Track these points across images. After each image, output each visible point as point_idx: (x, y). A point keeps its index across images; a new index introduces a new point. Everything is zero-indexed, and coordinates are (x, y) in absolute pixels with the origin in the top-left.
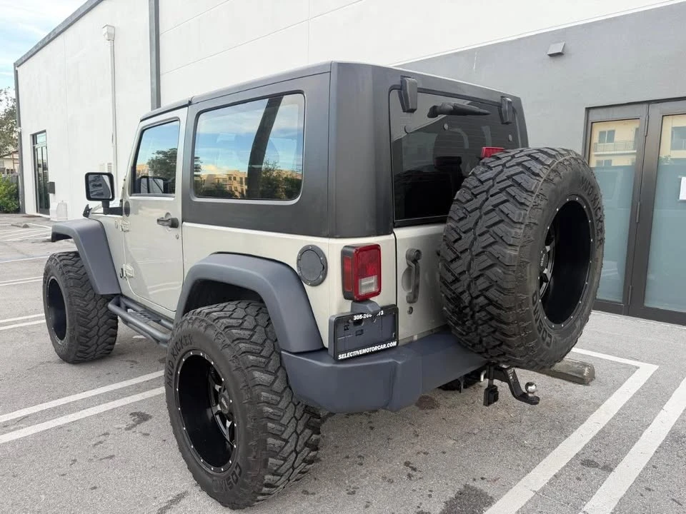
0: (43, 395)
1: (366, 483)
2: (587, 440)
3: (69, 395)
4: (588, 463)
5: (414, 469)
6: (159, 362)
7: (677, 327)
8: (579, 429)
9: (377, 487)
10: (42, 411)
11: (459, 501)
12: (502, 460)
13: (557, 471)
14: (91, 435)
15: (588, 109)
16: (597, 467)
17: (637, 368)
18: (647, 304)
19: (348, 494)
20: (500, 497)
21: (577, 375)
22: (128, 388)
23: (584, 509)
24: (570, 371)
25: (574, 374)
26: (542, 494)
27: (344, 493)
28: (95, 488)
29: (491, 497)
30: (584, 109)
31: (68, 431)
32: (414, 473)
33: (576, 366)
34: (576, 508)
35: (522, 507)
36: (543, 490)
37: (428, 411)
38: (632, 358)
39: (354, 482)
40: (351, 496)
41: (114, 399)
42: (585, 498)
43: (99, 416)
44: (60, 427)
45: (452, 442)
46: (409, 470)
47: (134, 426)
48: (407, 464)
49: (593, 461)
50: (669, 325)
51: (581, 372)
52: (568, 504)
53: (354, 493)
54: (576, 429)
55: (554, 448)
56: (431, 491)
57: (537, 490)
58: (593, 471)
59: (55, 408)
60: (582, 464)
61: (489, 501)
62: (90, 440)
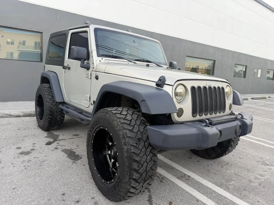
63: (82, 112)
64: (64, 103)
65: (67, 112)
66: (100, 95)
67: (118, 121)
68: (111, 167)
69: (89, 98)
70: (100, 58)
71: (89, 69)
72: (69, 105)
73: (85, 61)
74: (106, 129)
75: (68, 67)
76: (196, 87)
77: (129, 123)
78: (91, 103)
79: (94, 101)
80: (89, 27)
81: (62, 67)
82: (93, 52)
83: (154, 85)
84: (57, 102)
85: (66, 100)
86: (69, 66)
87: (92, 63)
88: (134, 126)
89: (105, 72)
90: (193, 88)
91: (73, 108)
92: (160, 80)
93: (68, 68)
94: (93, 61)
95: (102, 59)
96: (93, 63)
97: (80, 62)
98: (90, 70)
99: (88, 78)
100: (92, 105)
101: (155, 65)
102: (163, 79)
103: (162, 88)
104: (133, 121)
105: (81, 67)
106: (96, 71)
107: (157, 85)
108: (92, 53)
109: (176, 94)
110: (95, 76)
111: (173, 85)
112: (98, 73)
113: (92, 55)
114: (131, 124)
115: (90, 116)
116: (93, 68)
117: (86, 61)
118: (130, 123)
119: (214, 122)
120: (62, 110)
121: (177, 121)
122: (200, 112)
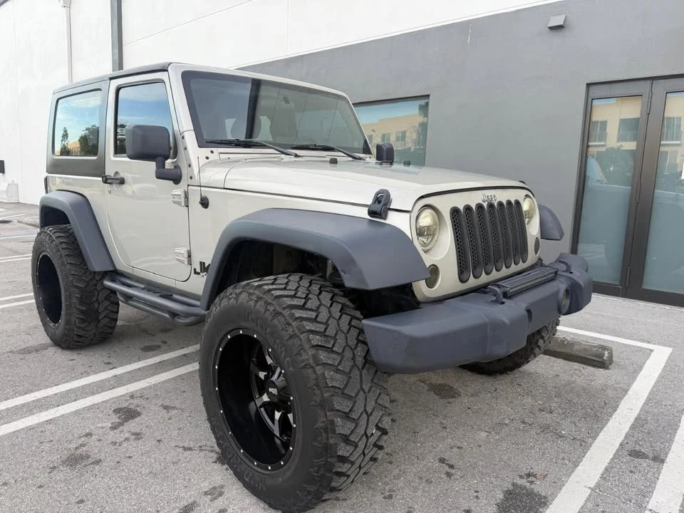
0: (7, 390)
1: (401, 484)
2: (626, 428)
3: (38, 390)
4: (636, 454)
5: (452, 467)
6: (140, 351)
7: (676, 309)
8: (613, 416)
9: (416, 489)
10: (8, 409)
11: (510, 503)
12: (544, 454)
13: (607, 464)
14: (70, 437)
15: (588, 85)
16: (646, 458)
17: (652, 351)
18: (645, 287)
19: (385, 498)
20: (554, 496)
21: (597, 359)
22: (108, 380)
23: (650, 507)
24: (590, 355)
25: (594, 358)
26: (597, 490)
27: (379, 498)
28: (82, 501)
29: (545, 497)
30: (585, 85)
31: (42, 432)
32: (453, 471)
33: (595, 349)
34: (641, 506)
35: (582, 507)
36: (598, 485)
37: (450, 400)
38: (643, 341)
39: (388, 484)
40: (390, 502)
41: (93, 394)
42: (646, 493)
43: (77, 413)
44: (31, 428)
45: (484, 434)
46: (447, 469)
47: (121, 424)
48: (442, 461)
49: (640, 452)
50: (668, 307)
51: (601, 356)
52: (630, 501)
53: (390, 497)
54: (611, 416)
55: (594, 438)
56: (477, 492)
57: (592, 486)
58: (644, 463)
59: (23, 405)
60: (630, 455)
61: (544, 502)
62: (70, 442)
63: (169, 293)
64: (115, 274)
65: (128, 298)
66: (223, 247)
67: (286, 315)
68: (278, 435)
69: (186, 255)
70: (206, 151)
71: (179, 182)
72: (128, 278)
73: (167, 159)
74: (255, 336)
75: (117, 179)
76: (461, 208)
77: (314, 317)
78: (195, 270)
79: (201, 262)
80: (167, 71)
81: (101, 179)
82: (186, 134)
83: (363, 213)
84: (95, 272)
85: (121, 265)
86: (122, 176)
87: (186, 166)
88: (327, 324)
89: (226, 187)
90: (455, 212)
91: (143, 286)
92: (377, 200)
93: (118, 182)
94: (188, 159)
95: (212, 152)
96: (190, 166)
97: (154, 163)
98: (181, 182)
99: (179, 203)
100: (199, 274)
101: (344, 155)
102: (384, 198)
103: (385, 219)
104: (322, 309)
105: (158, 177)
106: (200, 186)
107: (371, 213)
108: (183, 138)
109: (420, 233)
110: (199, 200)
111: (410, 209)
112: (205, 191)
113: (184, 143)
114: (318, 319)
115: (198, 303)
116: (191, 178)
117: (169, 161)
118: (317, 316)
119: (511, 291)
120: (113, 292)
121: (429, 298)
122: (475, 268)
